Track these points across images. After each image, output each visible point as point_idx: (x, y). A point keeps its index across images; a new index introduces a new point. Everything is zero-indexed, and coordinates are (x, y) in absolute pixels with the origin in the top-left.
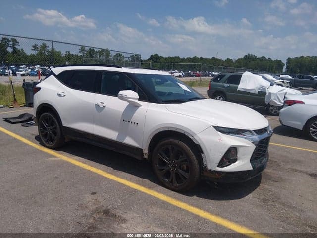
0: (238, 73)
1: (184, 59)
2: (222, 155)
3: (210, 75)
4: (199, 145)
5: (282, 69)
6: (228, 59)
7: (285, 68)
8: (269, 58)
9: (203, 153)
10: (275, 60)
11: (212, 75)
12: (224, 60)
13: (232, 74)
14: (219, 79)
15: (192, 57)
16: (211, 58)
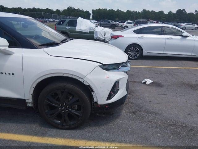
0: (74, 18)
1: (25, 9)
2: (110, 90)
3: (48, 21)
4: (89, 86)
5: (90, 17)
6: (57, 9)
7: (91, 16)
8: (82, 10)
9: (93, 92)
10: (86, 11)
11: (49, 21)
12: (55, 11)
13: (70, 19)
14: (62, 23)
15: (31, 8)
16: (45, 9)
